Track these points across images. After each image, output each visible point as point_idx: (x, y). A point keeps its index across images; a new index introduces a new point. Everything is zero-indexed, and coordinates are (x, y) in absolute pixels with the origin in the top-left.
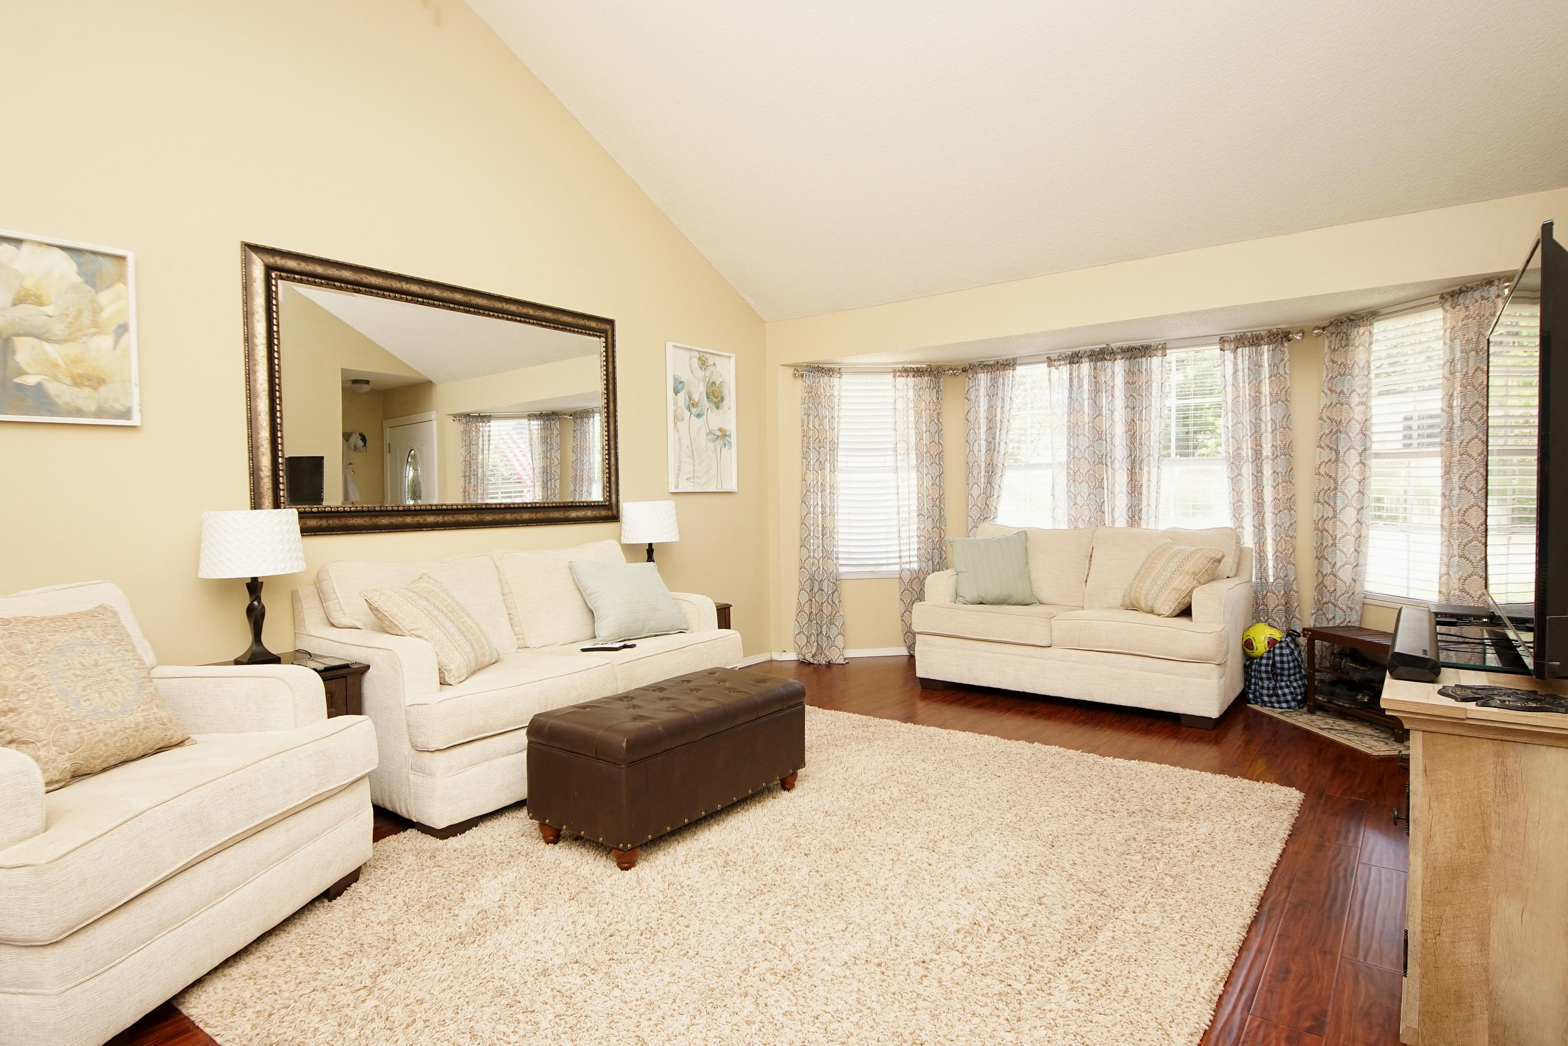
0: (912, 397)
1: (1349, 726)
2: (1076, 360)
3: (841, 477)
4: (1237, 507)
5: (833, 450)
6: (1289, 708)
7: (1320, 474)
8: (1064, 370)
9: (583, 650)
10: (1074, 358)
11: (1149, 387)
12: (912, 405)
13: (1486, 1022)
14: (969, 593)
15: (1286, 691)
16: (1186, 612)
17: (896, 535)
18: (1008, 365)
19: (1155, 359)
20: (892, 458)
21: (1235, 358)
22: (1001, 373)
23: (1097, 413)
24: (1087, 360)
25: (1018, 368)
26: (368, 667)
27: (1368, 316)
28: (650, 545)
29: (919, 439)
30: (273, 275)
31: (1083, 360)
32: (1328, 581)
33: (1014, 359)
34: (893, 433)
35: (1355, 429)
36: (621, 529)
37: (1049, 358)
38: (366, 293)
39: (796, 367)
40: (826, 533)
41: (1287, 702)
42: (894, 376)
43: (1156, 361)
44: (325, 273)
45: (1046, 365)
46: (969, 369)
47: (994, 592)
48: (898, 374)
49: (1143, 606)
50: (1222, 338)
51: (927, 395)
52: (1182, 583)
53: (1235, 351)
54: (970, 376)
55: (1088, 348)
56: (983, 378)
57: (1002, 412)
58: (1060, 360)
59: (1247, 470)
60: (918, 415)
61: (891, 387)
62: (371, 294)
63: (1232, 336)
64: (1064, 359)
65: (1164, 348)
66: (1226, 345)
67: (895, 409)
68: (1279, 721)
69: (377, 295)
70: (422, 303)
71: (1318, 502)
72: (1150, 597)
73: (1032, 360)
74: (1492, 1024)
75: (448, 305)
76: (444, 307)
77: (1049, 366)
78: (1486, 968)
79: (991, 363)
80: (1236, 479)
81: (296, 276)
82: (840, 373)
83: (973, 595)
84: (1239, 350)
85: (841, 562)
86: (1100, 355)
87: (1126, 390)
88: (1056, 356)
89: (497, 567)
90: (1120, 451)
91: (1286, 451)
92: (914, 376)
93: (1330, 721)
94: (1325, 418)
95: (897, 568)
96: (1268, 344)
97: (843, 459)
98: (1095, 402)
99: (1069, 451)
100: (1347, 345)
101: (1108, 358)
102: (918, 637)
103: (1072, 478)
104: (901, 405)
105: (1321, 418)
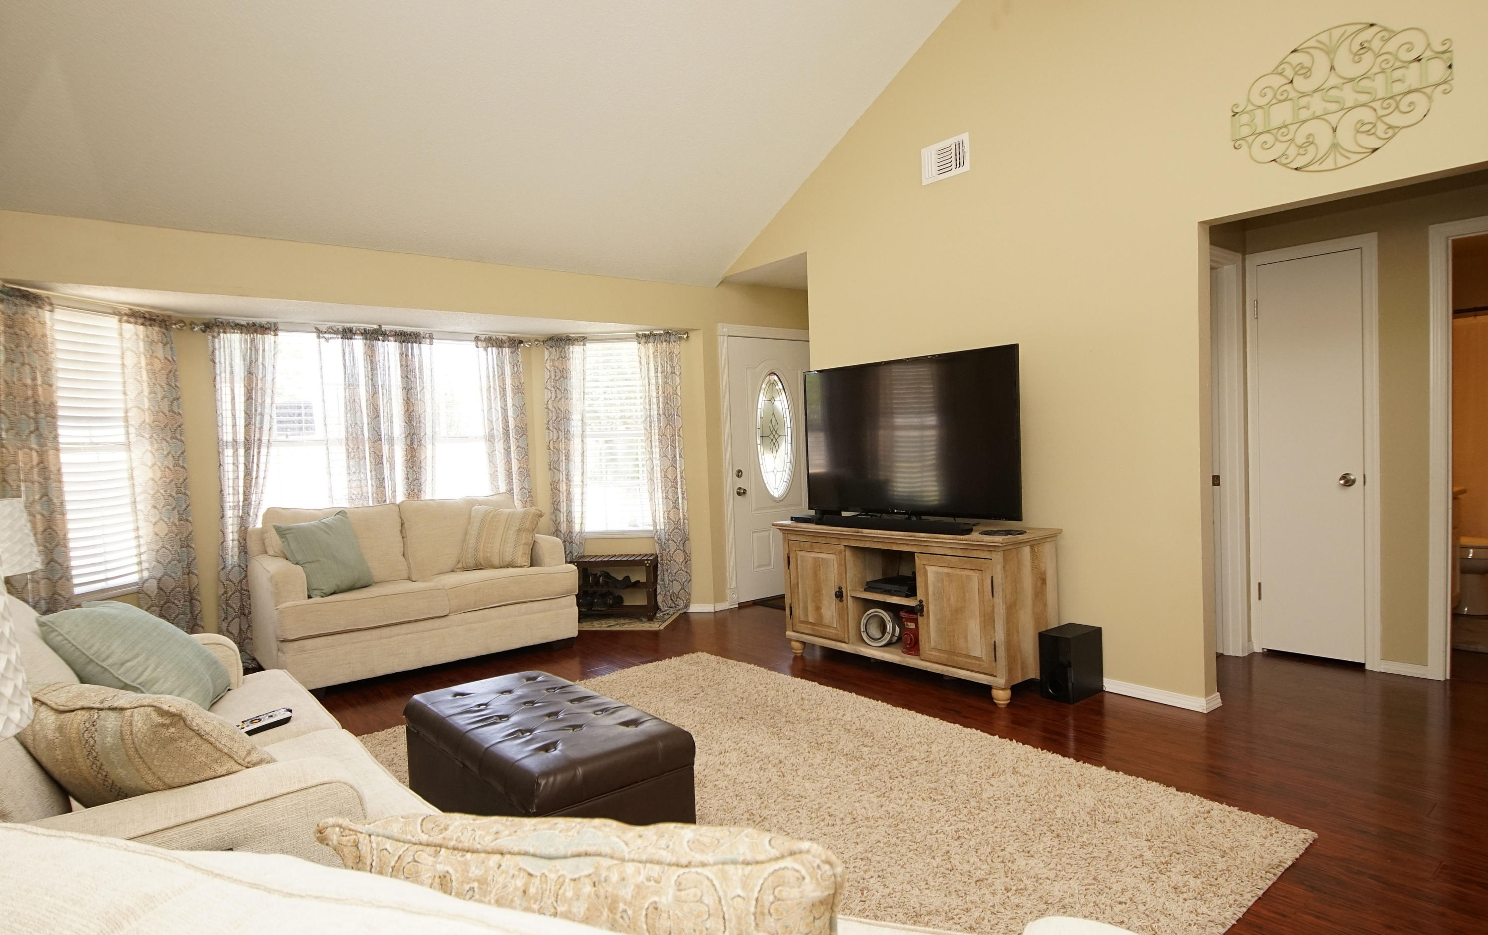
0: (142, 349)
2: (349, 335)
3: (64, 457)
4: (494, 476)
8: (337, 343)
10: (346, 334)
18: (269, 329)
20: (122, 431)
21: (487, 355)
22: (260, 336)
24: (360, 337)
25: (280, 333)
27: (583, 339)
31: (357, 337)
33: (275, 323)
34: (122, 397)
35: (576, 418)
37: (316, 328)
42: (120, 321)
43: (425, 347)
45: (314, 335)
46: (211, 325)
47: (343, 578)
48: (125, 318)
50: (477, 337)
51: (160, 351)
53: (486, 349)
54: (215, 334)
55: (362, 326)
56: (235, 339)
58: (330, 333)
59: (500, 446)
60: (152, 373)
61: (115, 335)
63: (483, 338)
64: (336, 332)
65: (431, 337)
66: (480, 343)
67: (123, 365)
73: (296, 327)
77: (319, 337)
79: (245, 323)
80: (491, 454)
82: (51, 304)
84: (490, 349)
86: (373, 335)
87: (402, 371)
88: (325, 328)
91: (524, 432)
92: (143, 324)
94: (550, 407)
95: (135, 578)
96: (508, 347)
97: (66, 433)
98: (371, 379)
100: (565, 357)
101: (380, 338)
104: (130, 360)
105: (547, 408)
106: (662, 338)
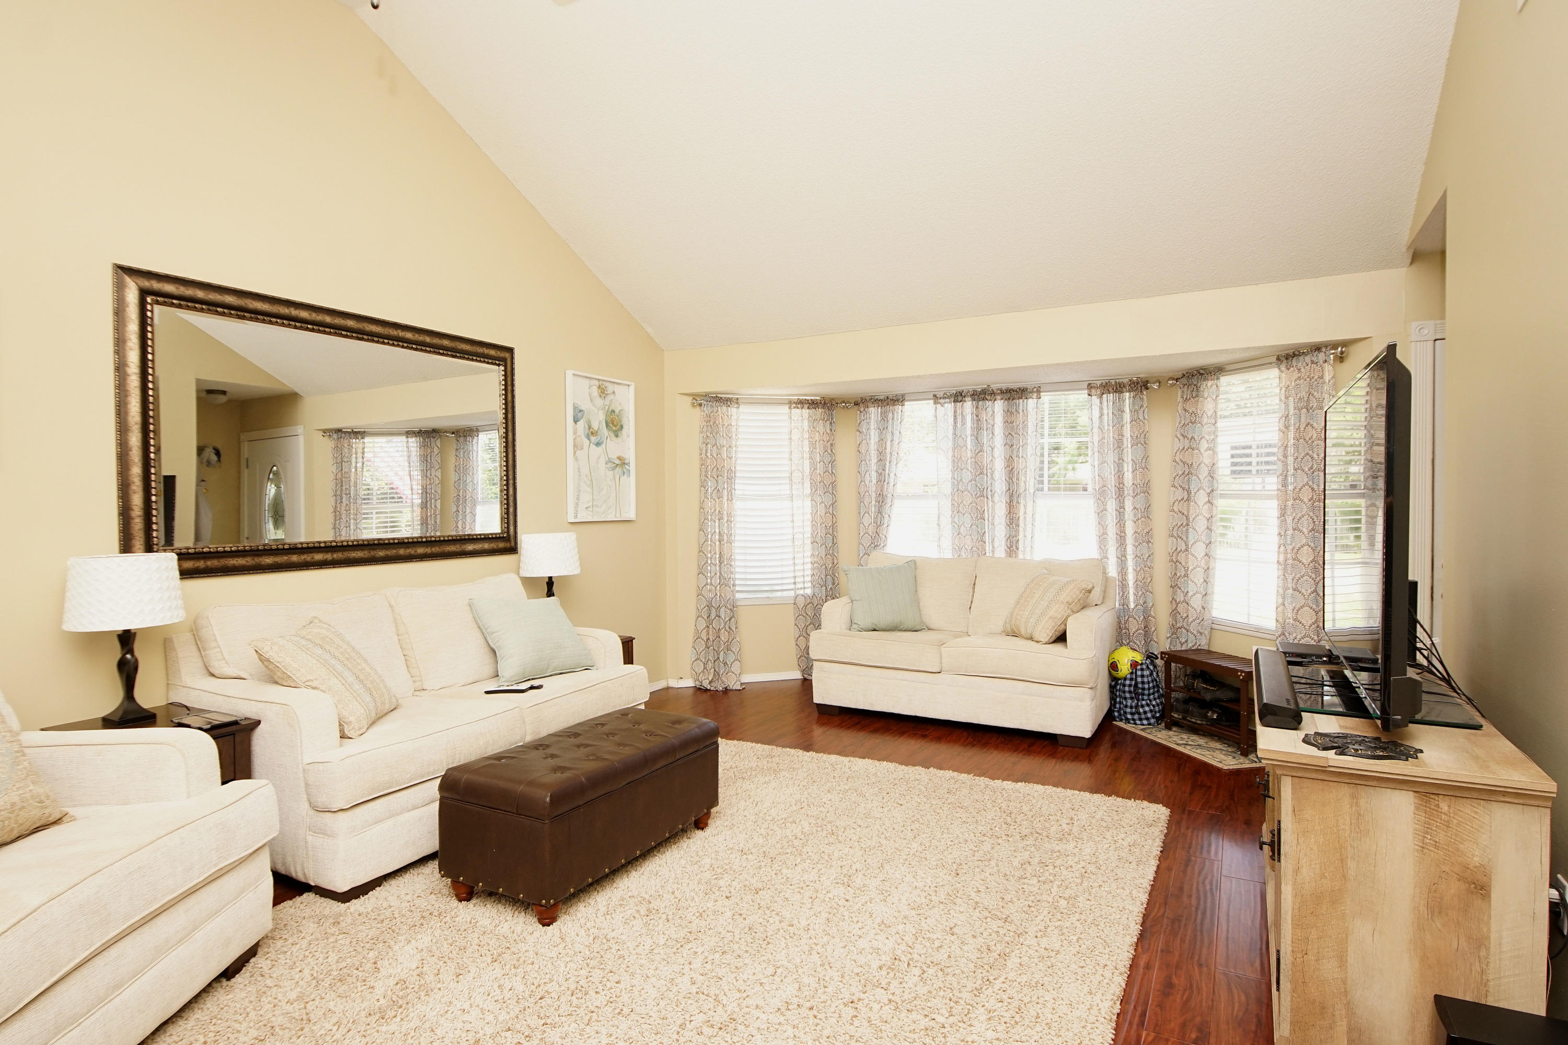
0: (806, 428)
1: (1201, 741)
2: (960, 398)
3: (738, 504)
4: (1102, 539)
5: (731, 478)
6: (1149, 724)
7: (1173, 511)
8: (949, 407)
9: (487, 692)
10: (958, 397)
11: (1025, 426)
12: (806, 436)
13: (1345, 1028)
14: (864, 620)
15: (1147, 709)
16: (1061, 638)
17: (791, 562)
18: (898, 400)
19: (1030, 400)
20: (788, 487)
21: (1101, 403)
22: (891, 408)
23: (979, 449)
24: (970, 399)
25: (906, 403)
26: (258, 723)
27: (1214, 371)
28: (550, 578)
29: (814, 468)
30: (149, 300)
31: (966, 399)
32: (1181, 608)
33: (903, 395)
34: (788, 462)
35: (1203, 473)
36: (519, 561)
37: (935, 396)
38: (251, 319)
39: (695, 396)
40: (723, 560)
41: (1147, 719)
42: (790, 408)
43: (1031, 403)
44: (206, 298)
45: (932, 401)
46: (861, 402)
47: (886, 619)
48: (794, 405)
49: (1023, 632)
50: (1089, 384)
51: (821, 427)
52: (1057, 611)
53: (1101, 397)
54: (862, 409)
55: (971, 388)
56: (874, 412)
57: (892, 446)
58: (945, 398)
59: (1111, 505)
60: (813, 445)
61: (787, 418)
62: (257, 320)
63: (1099, 383)
64: (949, 397)
65: (1039, 391)
66: (1093, 391)
67: (791, 439)
68: (1141, 737)
69: (263, 321)
70: (312, 330)
71: (1173, 536)
72: (1030, 624)
73: (919, 396)
74: (1350, 1030)
75: (340, 332)
76: (335, 334)
77: (935, 403)
78: (1344, 982)
79: (882, 398)
80: (1101, 513)
81: (174, 301)
82: (737, 403)
83: (868, 622)
84: (1105, 396)
85: (737, 588)
86: (982, 395)
87: (1005, 428)
88: (940, 394)
89: (391, 606)
90: (1000, 486)
91: (1144, 489)
92: (808, 408)
93: (1185, 736)
94: (1178, 460)
95: (792, 593)
96: (1129, 391)
97: (740, 488)
98: (977, 438)
99: (953, 484)
100: (1197, 396)
101: (989, 398)
102: (815, 663)
103: (957, 509)
104: (796, 436)
105: (1175, 461)
106: (1308, 359)
